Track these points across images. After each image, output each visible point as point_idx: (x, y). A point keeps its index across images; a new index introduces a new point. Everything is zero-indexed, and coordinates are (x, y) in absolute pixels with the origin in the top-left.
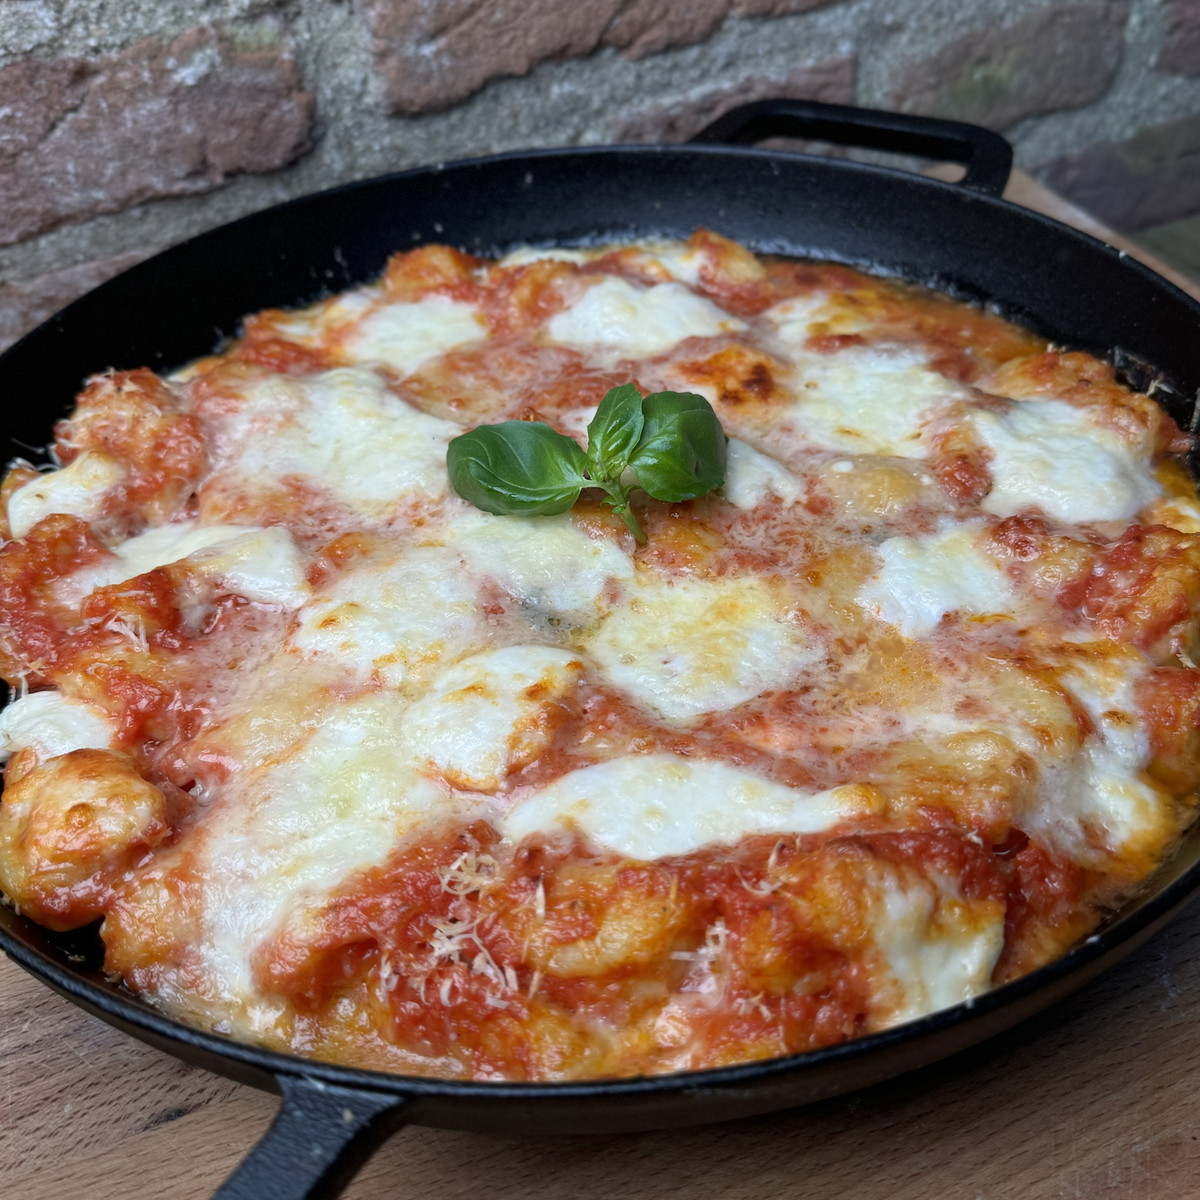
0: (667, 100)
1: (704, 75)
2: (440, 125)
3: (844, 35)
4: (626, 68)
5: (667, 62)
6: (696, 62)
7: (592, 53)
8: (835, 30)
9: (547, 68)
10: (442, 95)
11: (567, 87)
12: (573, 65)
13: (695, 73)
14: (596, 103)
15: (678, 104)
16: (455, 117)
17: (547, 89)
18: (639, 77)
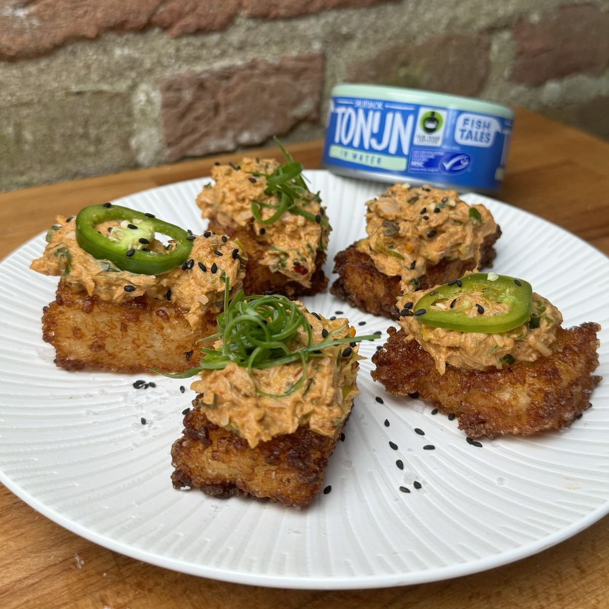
0: (199, 68)
1: (223, 54)
2: (32, 68)
3: (316, 37)
4: (168, 43)
5: (197, 41)
6: (218, 44)
7: (144, 29)
8: (310, 33)
9: (112, 36)
10: (32, 45)
11: (126, 51)
12: (130, 36)
13: (217, 52)
14: (148, 64)
15: (206, 71)
16: (43, 63)
17: (112, 51)
18: (178, 50)
